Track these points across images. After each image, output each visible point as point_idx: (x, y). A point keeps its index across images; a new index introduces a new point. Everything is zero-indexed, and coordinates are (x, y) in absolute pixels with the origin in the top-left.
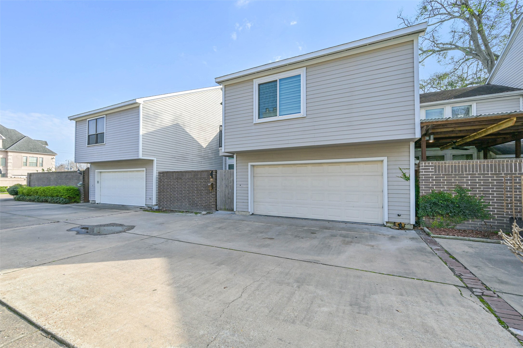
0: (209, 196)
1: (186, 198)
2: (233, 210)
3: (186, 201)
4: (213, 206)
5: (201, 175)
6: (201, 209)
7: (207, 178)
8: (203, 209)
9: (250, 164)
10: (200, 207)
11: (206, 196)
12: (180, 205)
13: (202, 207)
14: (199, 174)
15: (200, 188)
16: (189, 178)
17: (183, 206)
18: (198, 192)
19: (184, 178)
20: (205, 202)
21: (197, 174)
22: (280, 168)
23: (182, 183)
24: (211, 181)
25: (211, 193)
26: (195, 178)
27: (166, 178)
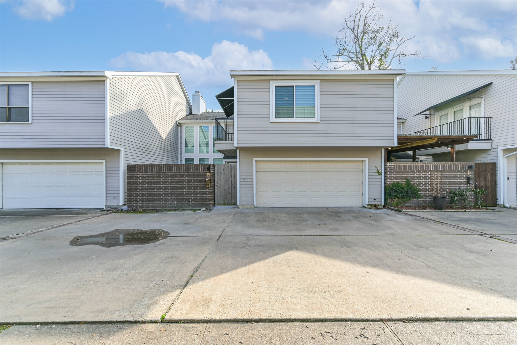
0: (205, 191)
1: (173, 195)
2: (235, 204)
3: (173, 198)
4: (211, 202)
5: (194, 170)
6: (194, 205)
7: (202, 172)
8: (197, 205)
9: (255, 159)
10: (192, 203)
11: (202, 191)
12: (163, 203)
13: (195, 203)
14: (191, 169)
15: (193, 183)
16: (177, 173)
17: (169, 203)
18: (190, 188)
19: (169, 173)
20: (199, 198)
21: (189, 169)
22: (283, 164)
23: (167, 178)
24: (209, 176)
25: (209, 188)
26: (186, 173)
27: (140, 173)
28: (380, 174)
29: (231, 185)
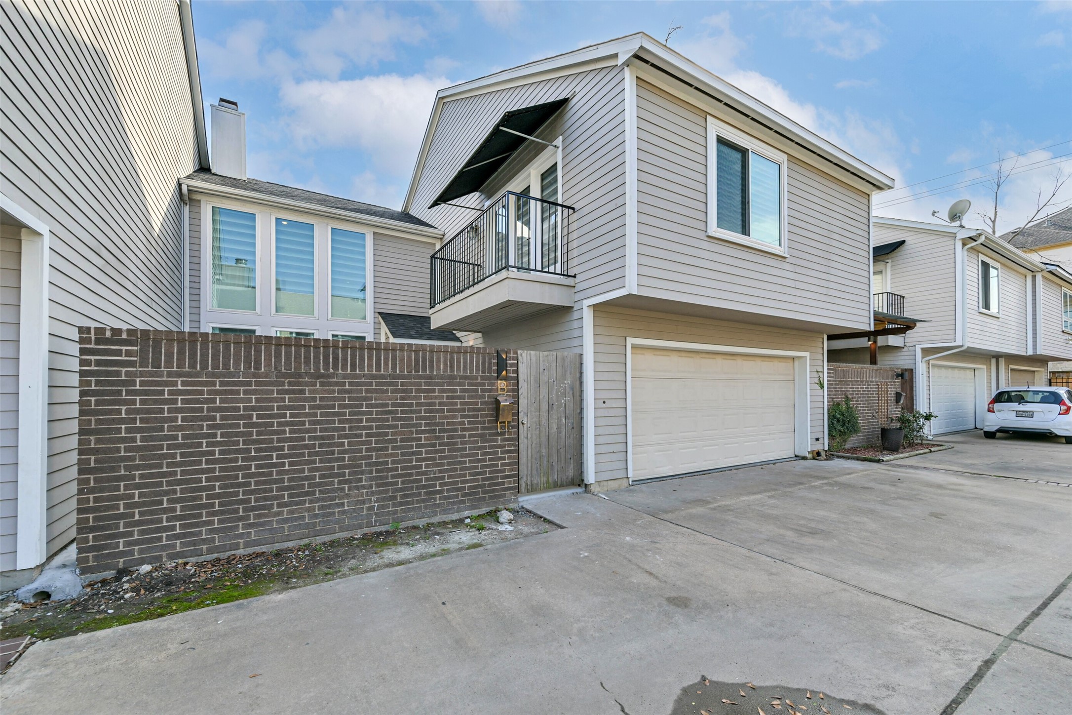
0: (491, 447)
1: (362, 473)
2: (579, 481)
3: (364, 487)
4: (510, 483)
5: (452, 367)
6: (454, 503)
7: (482, 378)
8: (463, 502)
9: (630, 341)
10: (445, 498)
11: (480, 448)
12: (316, 516)
13: (457, 496)
14: (438, 361)
15: (446, 417)
16: (383, 377)
17: (344, 512)
18: (438, 438)
19: (345, 377)
20: (471, 474)
21: (431, 362)
23: (334, 399)
24: (502, 389)
25: (503, 434)
26: (420, 377)
27: (180, 375)
28: (822, 387)
29: (564, 420)
